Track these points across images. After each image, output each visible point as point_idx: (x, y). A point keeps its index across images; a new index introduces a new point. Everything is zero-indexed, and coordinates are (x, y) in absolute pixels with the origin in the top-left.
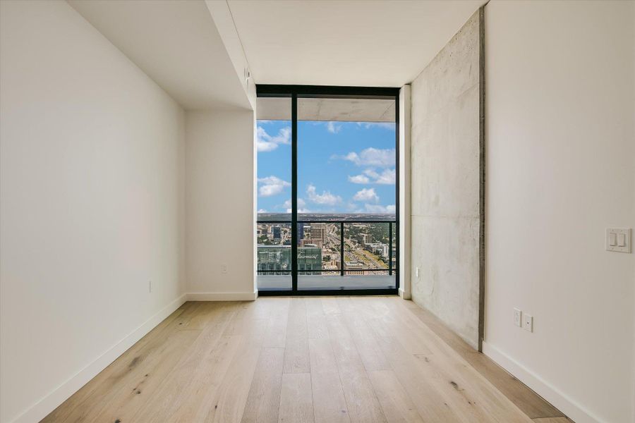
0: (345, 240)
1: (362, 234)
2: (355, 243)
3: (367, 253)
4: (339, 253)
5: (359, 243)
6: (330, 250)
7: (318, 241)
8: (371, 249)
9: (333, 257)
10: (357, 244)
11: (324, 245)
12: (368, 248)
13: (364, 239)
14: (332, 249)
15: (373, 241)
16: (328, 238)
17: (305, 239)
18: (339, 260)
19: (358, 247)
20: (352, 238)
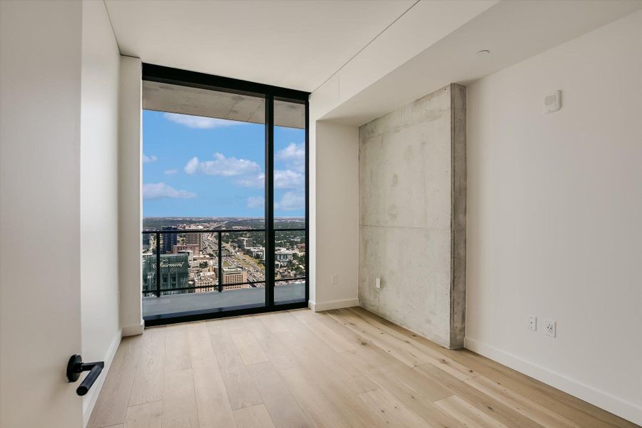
0: (224, 244)
1: (242, 238)
2: (234, 248)
3: (247, 258)
4: (217, 258)
5: (239, 247)
6: (208, 256)
7: (194, 247)
8: (251, 252)
9: (211, 262)
10: (237, 249)
11: (200, 251)
12: (248, 253)
13: (245, 243)
14: (210, 254)
15: (254, 245)
16: (207, 243)
17: (178, 245)
18: (217, 267)
19: (238, 251)
20: (232, 242)
